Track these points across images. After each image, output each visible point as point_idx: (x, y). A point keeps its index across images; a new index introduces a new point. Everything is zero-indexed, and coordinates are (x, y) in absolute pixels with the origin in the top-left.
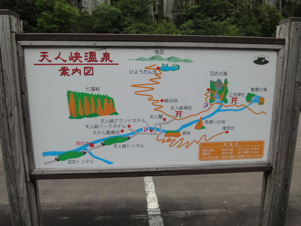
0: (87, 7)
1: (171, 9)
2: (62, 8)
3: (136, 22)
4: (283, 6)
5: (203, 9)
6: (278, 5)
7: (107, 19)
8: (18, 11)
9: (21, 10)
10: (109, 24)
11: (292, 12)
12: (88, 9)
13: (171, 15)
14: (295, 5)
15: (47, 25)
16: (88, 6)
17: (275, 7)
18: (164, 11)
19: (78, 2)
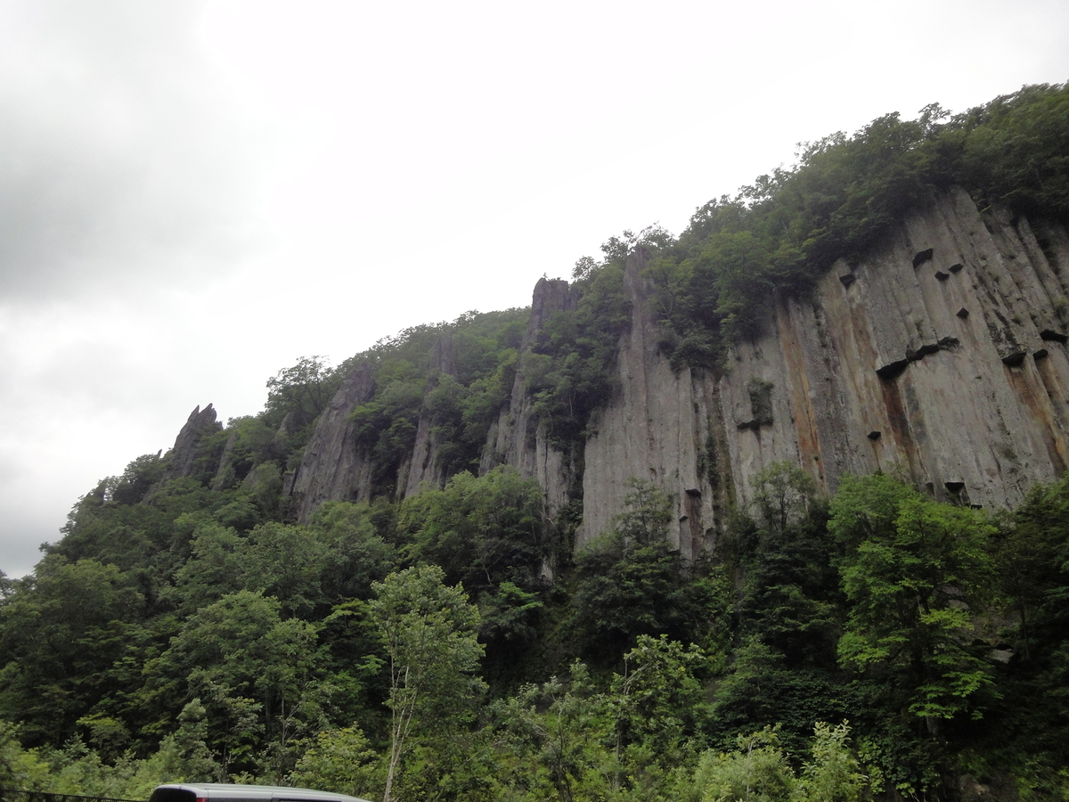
0: (988, 503)
2: (925, 518)
9: (775, 555)
12: (993, 507)
16: (990, 497)
19: (951, 494)
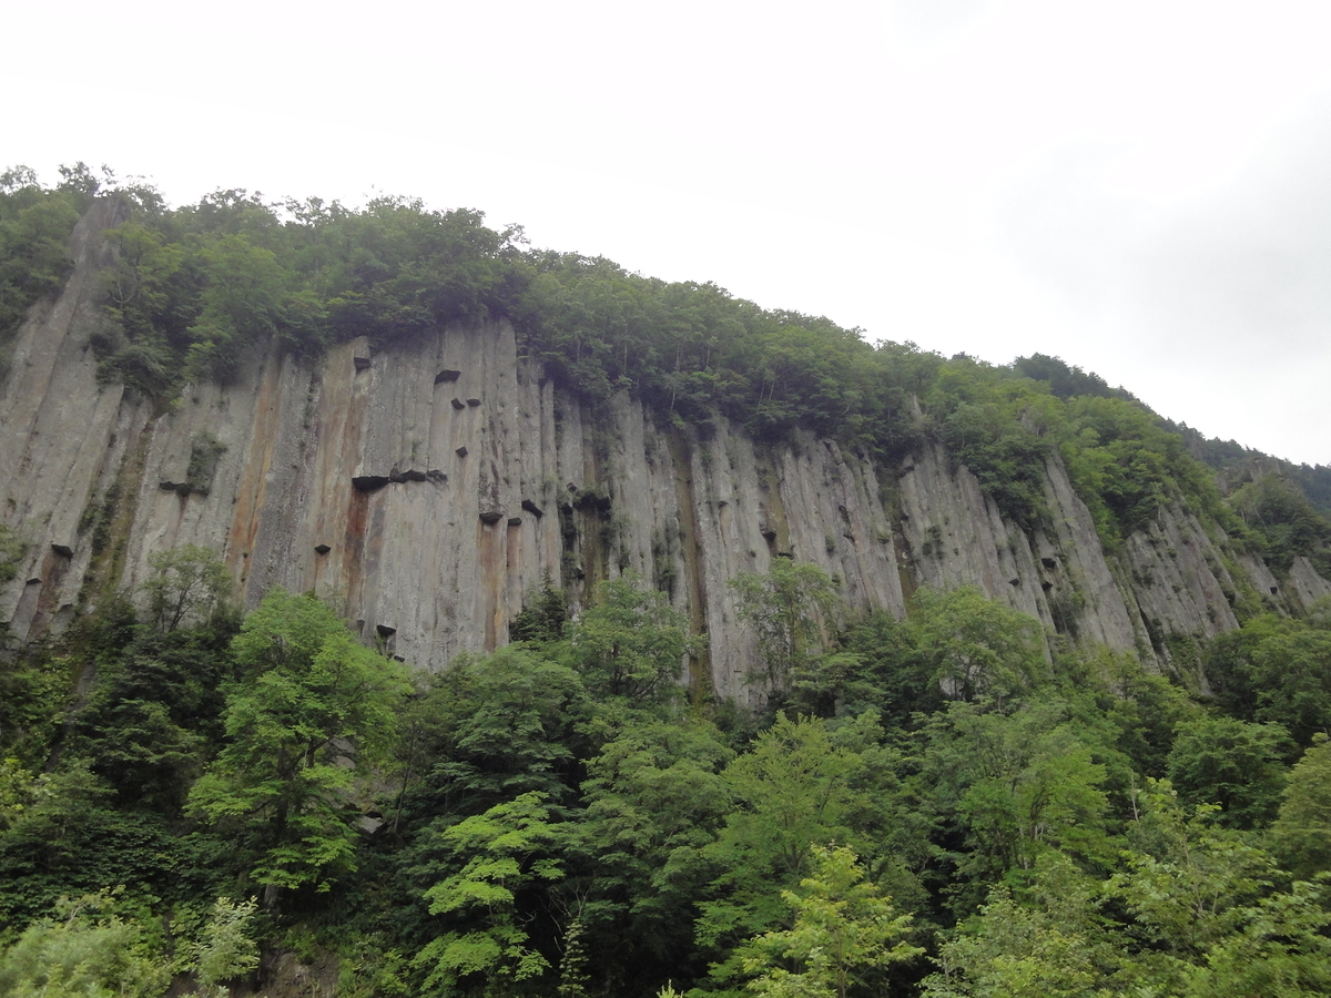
0: (412, 658)
1: (744, 670)
2: (347, 661)
3: (639, 719)
4: (1158, 650)
5: (873, 667)
6: (1139, 644)
7: (524, 707)
8: (139, 663)
9: (149, 660)
10: (531, 728)
11: (1197, 669)
12: (416, 664)
13: (746, 689)
14: (1201, 644)
15: (268, 725)
16: (416, 652)
17: (1135, 653)
18: (716, 676)
19: (379, 639)
